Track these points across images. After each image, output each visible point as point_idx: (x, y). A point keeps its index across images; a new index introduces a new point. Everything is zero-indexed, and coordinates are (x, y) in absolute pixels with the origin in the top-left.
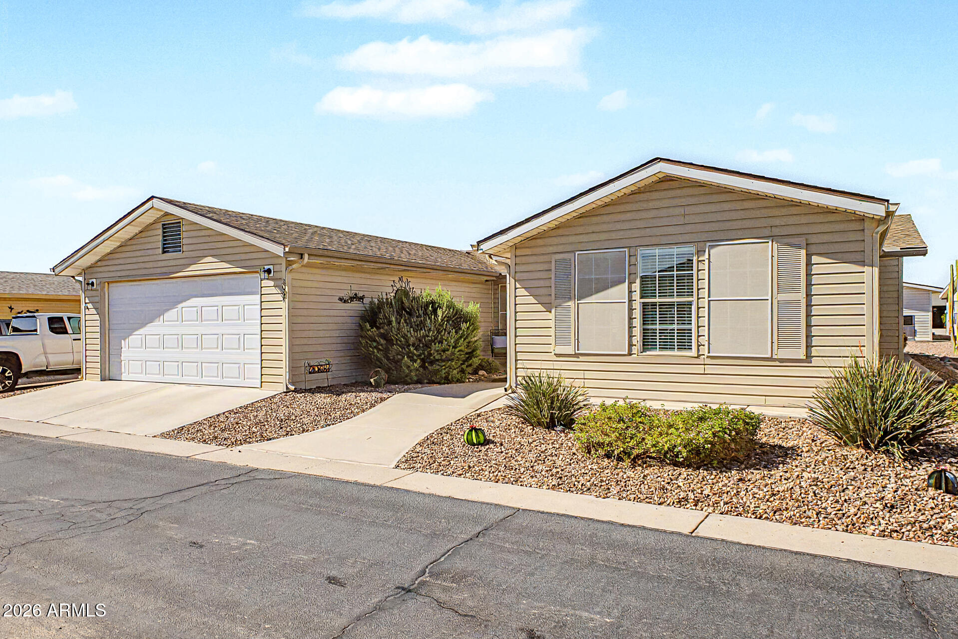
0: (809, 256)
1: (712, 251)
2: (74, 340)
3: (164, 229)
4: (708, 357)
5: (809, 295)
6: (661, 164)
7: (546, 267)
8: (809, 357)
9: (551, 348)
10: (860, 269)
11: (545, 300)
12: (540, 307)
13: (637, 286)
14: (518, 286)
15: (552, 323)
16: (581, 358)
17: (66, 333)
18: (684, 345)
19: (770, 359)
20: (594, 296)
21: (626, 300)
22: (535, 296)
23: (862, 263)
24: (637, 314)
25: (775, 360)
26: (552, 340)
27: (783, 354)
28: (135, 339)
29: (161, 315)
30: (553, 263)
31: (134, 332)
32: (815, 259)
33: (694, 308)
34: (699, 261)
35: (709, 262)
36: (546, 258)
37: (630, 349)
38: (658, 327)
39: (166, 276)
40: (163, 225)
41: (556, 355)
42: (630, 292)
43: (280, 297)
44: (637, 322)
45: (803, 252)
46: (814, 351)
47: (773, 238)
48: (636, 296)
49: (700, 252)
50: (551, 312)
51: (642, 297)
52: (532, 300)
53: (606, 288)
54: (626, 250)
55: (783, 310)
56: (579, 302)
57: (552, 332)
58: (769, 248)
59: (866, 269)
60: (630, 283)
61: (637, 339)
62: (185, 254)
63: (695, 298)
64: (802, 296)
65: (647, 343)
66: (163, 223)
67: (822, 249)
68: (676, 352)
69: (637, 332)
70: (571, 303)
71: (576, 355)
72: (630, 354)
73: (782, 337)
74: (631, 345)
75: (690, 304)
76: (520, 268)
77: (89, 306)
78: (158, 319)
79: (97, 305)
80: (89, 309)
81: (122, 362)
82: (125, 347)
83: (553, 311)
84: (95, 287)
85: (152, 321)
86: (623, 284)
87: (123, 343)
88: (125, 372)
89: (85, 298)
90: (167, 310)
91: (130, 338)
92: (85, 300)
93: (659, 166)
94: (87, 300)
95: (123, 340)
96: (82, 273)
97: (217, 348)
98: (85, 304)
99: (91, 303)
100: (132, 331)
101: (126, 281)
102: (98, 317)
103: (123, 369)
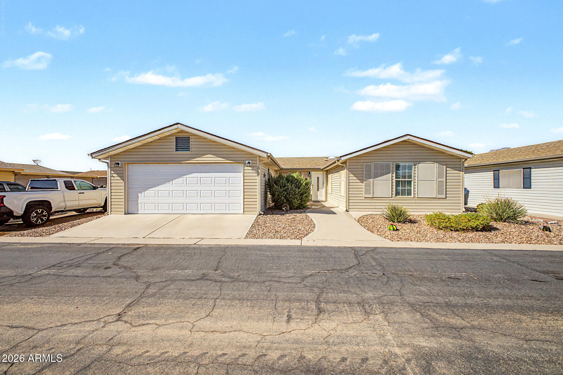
0: (446, 168)
1: (419, 165)
2: (79, 193)
3: (176, 139)
4: (417, 198)
5: (446, 179)
6: (409, 136)
7: (361, 167)
8: (446, 197)
9: (363, 195)
10: (459, 172)
11: (362, 178)
12: (358, 181)
14: (350, 173)
15: (363, 187)
16: (374, 199)
17: (74, 189)
18: (409, 194)
19: (436, 198)
20: (379, 178)
21: (391, 179)
22: (357, 177)
23: (460, 171)
24: (394, 184)
25: (437, 198)
26: (363, 193)
27: (439, 196)
28: (150, 192)
30: (364, 166)
32: (448, 169)
33: (412, 182)
34: (415, 168)
35: (418, 168)
36: (361, 164)
37: (392, 196)
38: (400, 188)
39: (178, 162)
40: (176, 137)
41: (365, 198)
42: (392, 177)
43: (256, 175)
44: (394, 187)
45: (445, 167)
46: (447, 196)
47: (437, 162)
48: (394, 178)
49: (415, 165)
50: (363, 183)
51: (396, 178)
52: (355, 178)
53: (384, 175)
54: (391, 163)
55: (440, 183)
56: (374, 179)
57: (363, 190)
58: (436, 165)
59: (461, 172)
60: (393, 174)
61: (394, 192)
62: (192, 153)
63: (413, 179)
64: (444, 179)
65: (397, 194)
66: (176, 136)
67: (450, 166)
68: (406, 196)
69: (394, 189)
70: (371, 180)
71: (373, 198)
72: (392, 197)
73: (439, 192)
74: (392, 194)
75: (411, 181)
76: (351, 167)
77: (114, 175)
78: (168, 183)
79: (121, 175)
80: (114, 177)
81: (139, 204)
82: (141, 197)
83: (364, 182)
84: (120, 165)
85: (164, 184)
86: (390, 174)
87: (140, 195)
88: (141, 210)
89: (111, 171)
90: (175, 179)
91: (145, 192)
92: (111, 172)
93: (408, 137)
94: (112, 172)
95: (140, 193)
96: (108, 158)
97: (211, 197)
98: (111, 174)
99: (116, 174)
100: (147, 188)
101: (144, 163)
102: (122, 181)
103: (139, 209)
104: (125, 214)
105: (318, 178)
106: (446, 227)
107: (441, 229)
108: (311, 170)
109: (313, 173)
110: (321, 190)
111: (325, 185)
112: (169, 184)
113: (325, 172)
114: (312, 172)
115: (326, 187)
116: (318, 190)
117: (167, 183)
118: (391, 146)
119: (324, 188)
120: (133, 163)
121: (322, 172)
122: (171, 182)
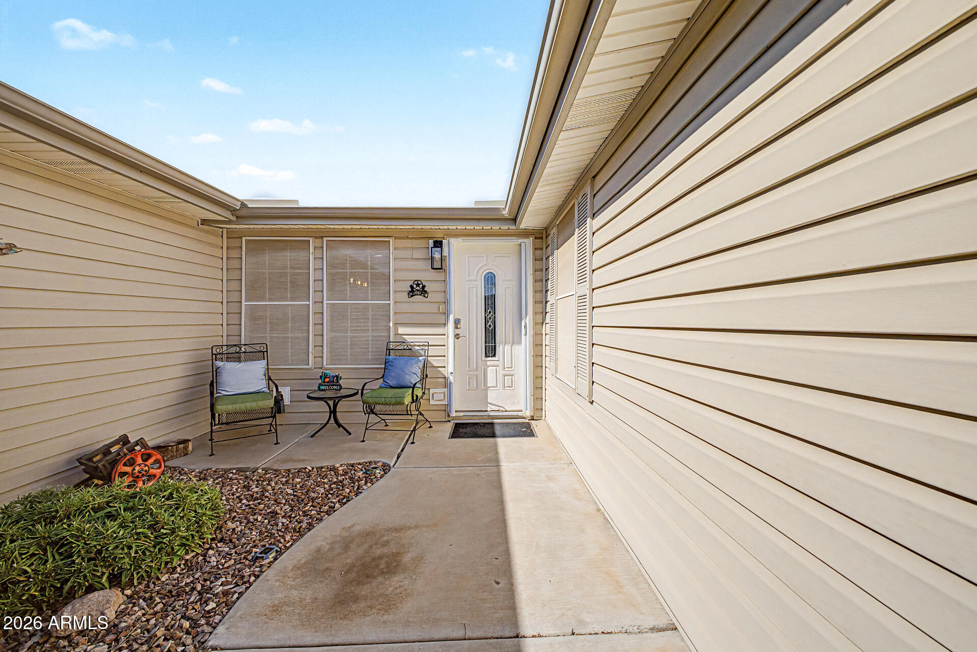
105: (490, 280)
108: (444, 226)
109: (455, 248)
110: (508, 348)
111: (528, 320)
113: (529, 242)
114: (453, 241)
115: (538, 335)
116: (491, 351)
119: (527, 340)
121: (513, 242)
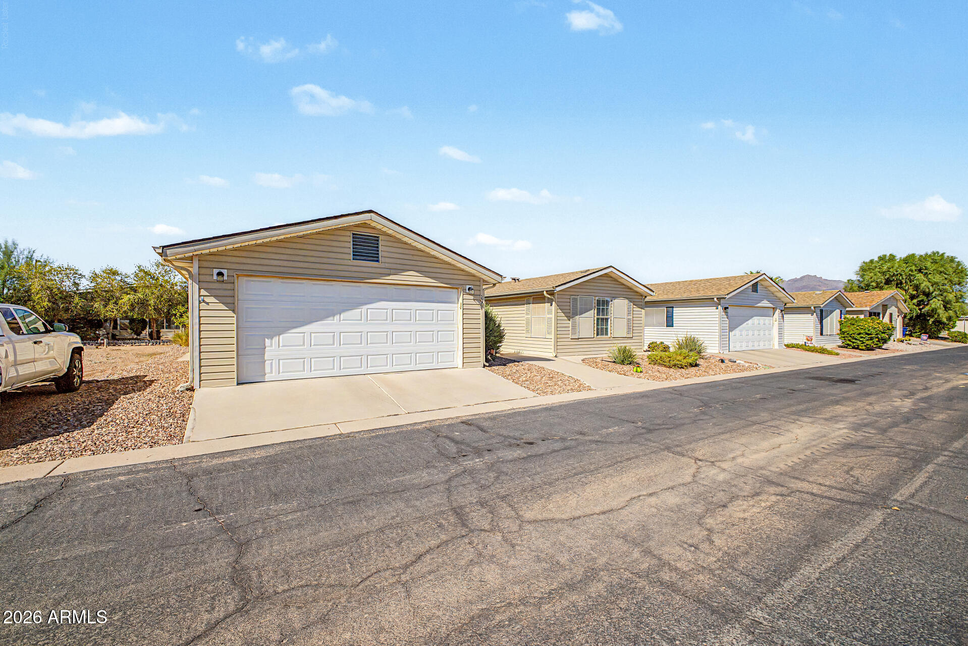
1: (615, 300)
3: (355, 238)
4: (613, 337)
5: (633, 317)
7: (568, 300)
8: (633, 336)
9: (570, 336)
10: (640, 310)
11: (568, 315)
12: (566, 318)
13: (596, 311)
14: (558, 308)
15: (570, 325)
16: (580, 340)
18: (606, 333)
19: (626, 338)
20: (584, 314)
21: (593, 317)
22: (564, 313)
23: (641, 308)
24: (596, 322)
26: (570, 332)
27: (628, 336)
28: (290, 337)
29: (337, 314)
30: (573, 299)
31: (289, 330)
32: (634, 306)
33: (609, 320)
34: (611, 304)
35: (614, 304)
36: (568, 297)
37: (594, 336)
38: (600, 327)
39: (358, 280)
40: (353, 234)
41: (571, 339)
42: (594, 314)
43: (479, 307)
44: (596, 325)
45: (632, 304)
46: (634, 334)
47: (627, 298)
48: (596, 314)
49: (612, 301)
50: (569, 320)
51: (597, 316)
52: (563, 315)
53: (587, 311)
54: (594, 297)
55: (629, 321)
56: (579, 316)
57: (570, 329)
58: (626, 301)
59: (642, 310)
60: (594, 310)
61: (595, 332)
62: (383, 265)
63: (609, 317)
65: (598, 333)
66: (354, 232)
67: (635, 303)
68: (604, 336)
69: (596, 328)
70: (577, 317)
71: (579, 338)
73: (628, 331)
74: (594, 334)
75: (607, 319)
76: (560, 300)
77: (207, 300)
78: (332, 318)
79: (229, 300)
80: (208, 303)
81: (267, 362)
82: (271, 345)
83: (571, 320)
84: (225, 278)
85: (321, 319)
86: (591, 311)
87: (267, 341)
88: (271, 372)
89: (200, 289)
90: (344, 311)
91: (281, 337)
92: (199, 293)
93: (611, 269)
94: (203, 292)
95: (268, 339)
96: (191, 259)
97: (410, 342)
98: (200, 296)
99: (215, 297)
100: (285, 329)
101: (279, 278)
102: (231, 313)
103: (268, 369)
104: (238, 384)
106: (675, 365)
107: (671, 367)
112: (334, 320)
117: (329, 319)
118: (598, 278)
120: (252, 274)
122: (337, 317)
